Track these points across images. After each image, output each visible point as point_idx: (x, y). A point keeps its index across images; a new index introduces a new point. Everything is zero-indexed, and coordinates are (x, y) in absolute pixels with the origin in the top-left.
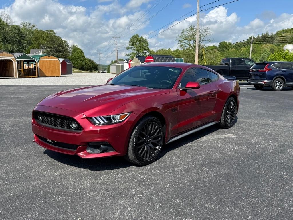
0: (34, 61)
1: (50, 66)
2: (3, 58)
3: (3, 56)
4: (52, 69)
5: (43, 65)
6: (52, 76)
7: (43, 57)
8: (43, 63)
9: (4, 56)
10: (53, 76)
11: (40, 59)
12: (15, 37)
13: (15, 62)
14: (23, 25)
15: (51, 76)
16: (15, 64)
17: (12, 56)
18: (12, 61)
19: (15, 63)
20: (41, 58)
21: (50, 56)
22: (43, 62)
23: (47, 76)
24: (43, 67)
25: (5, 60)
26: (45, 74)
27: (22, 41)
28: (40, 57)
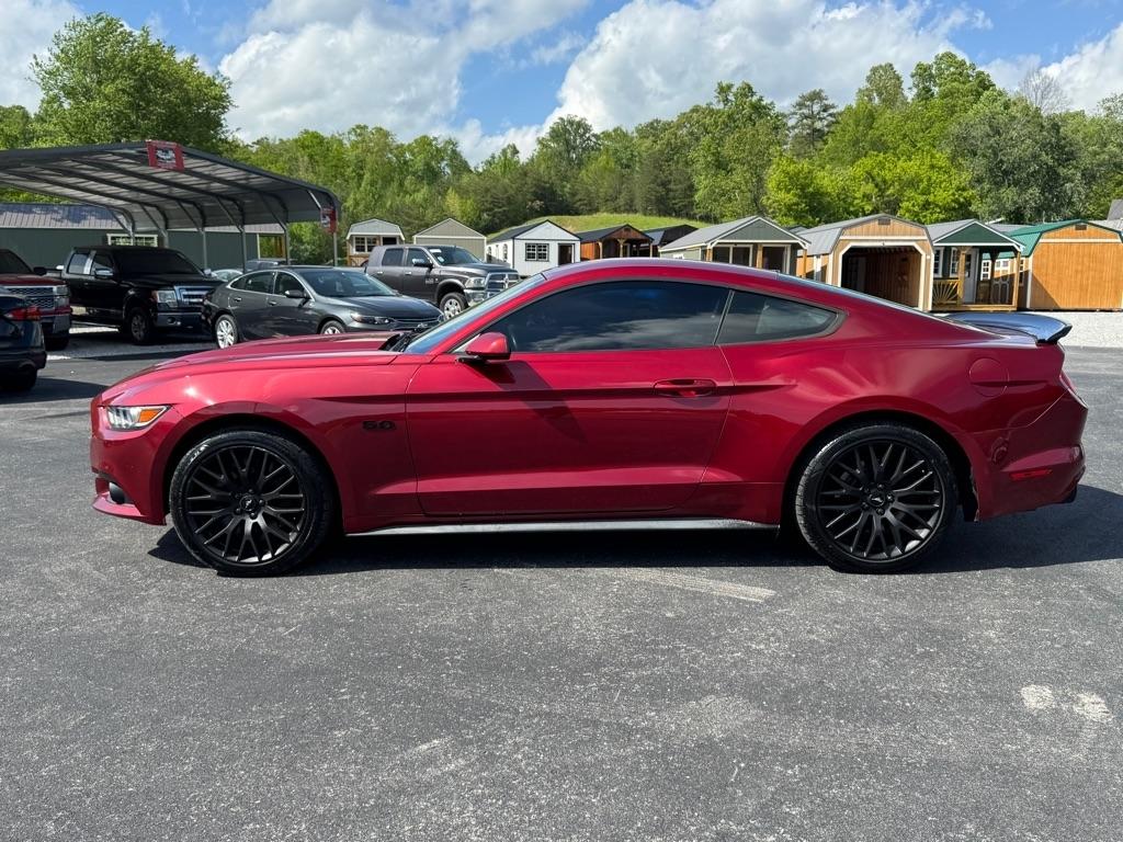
0: (1011, 249)
1: (1080, 268)
2: (886, 240)
3: (887, 235)
4: (1088, 279)
5: (1051, 264)
6: (1082, 307)
7: (1052, 234)
8: (1051, 258)
9: (893, 235)
10: (1088, 307)
11: (1041, 241)
12: (1035, 157)
13: (928, 254)
14: (1109, 108)
15: (1077, 307)
16: (928, 262)
17: (918, 235)
18: (916, 251)
19: (927, 260)
20: (1045, 235)
21: (1084, 228)
22: (1051, 254)
23: (1062, 307)
24: (1050, 271)
25: (895, 248)
26: (1053, 297)
27: (1062, 171)
28: (1042, 233)
